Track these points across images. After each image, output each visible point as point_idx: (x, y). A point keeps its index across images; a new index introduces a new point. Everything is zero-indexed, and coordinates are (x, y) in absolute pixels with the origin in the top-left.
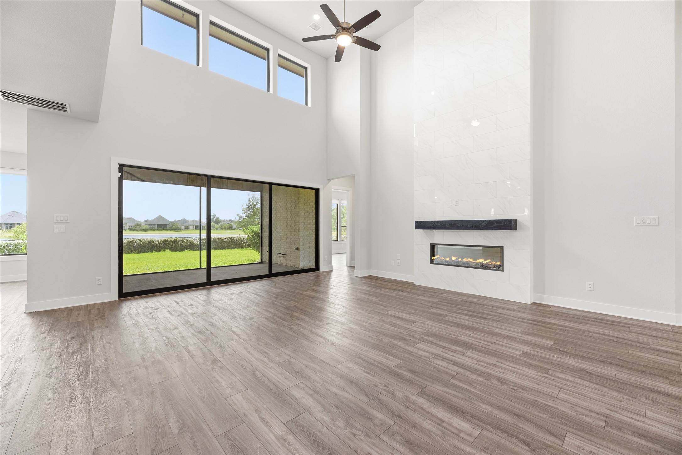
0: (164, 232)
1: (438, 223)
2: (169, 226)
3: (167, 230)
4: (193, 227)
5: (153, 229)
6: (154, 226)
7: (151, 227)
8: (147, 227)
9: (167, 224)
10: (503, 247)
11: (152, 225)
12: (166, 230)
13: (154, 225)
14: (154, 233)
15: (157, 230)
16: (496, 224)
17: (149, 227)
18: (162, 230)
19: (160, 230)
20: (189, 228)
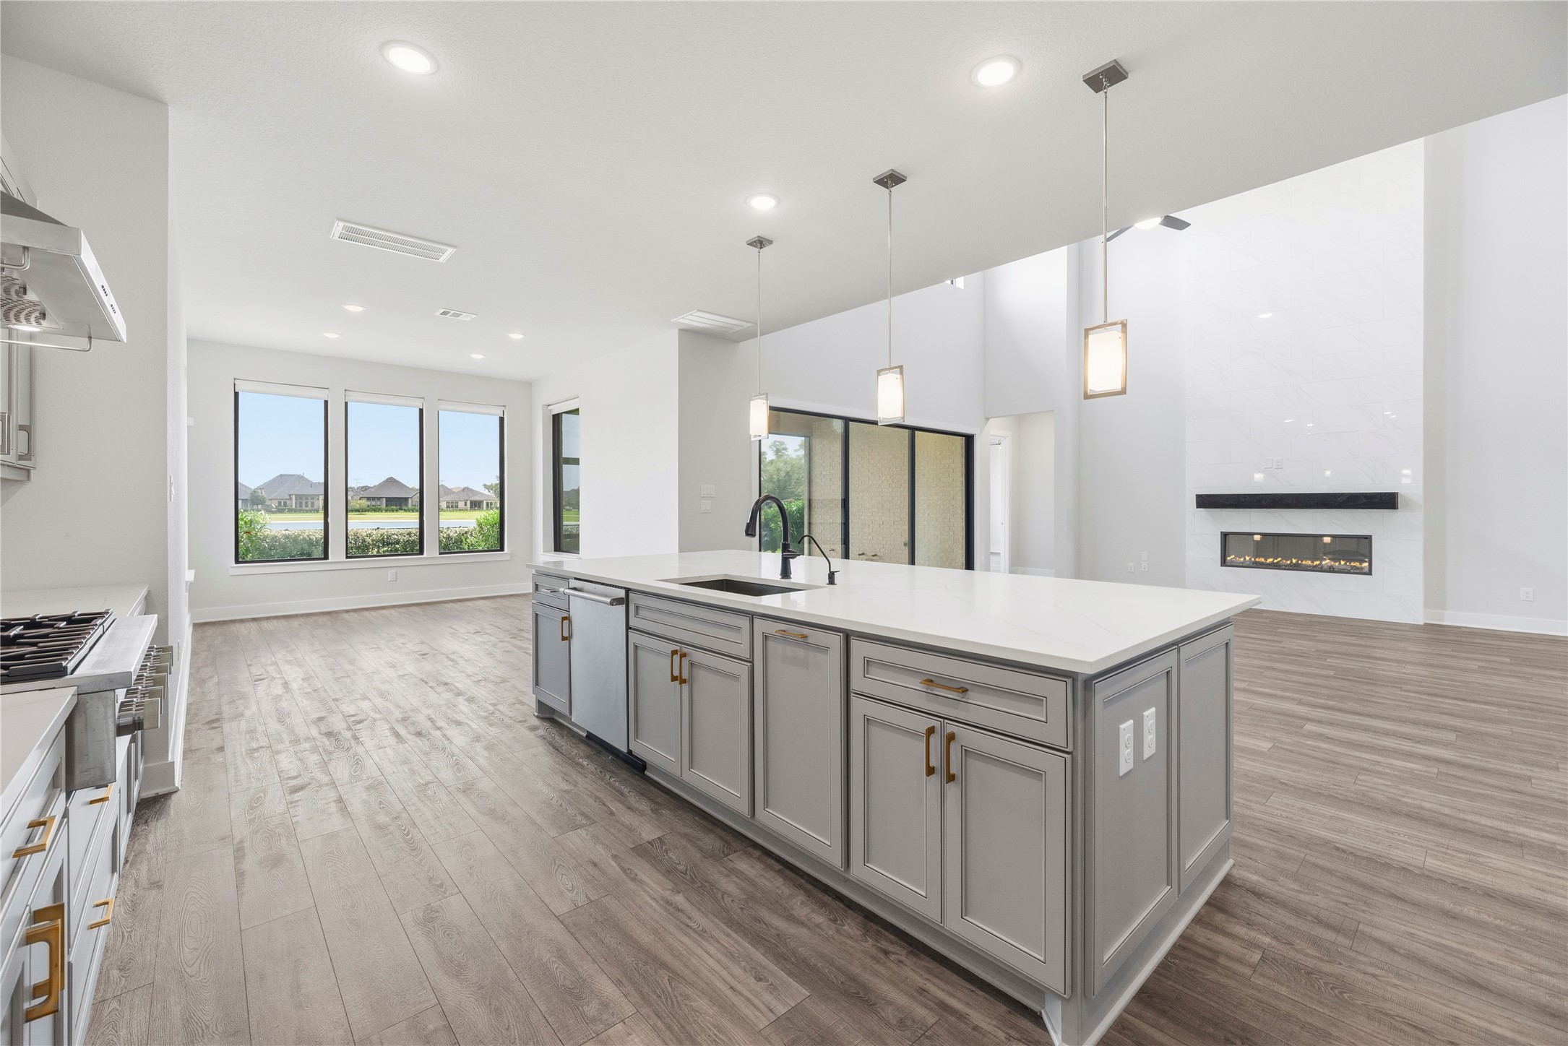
0: (401, 514)
1: (1245, 498)
2: (412, 501)
3: (408, 511)
4: (466, 505)
5: (376, 509)
6: (378, 503)
7: (373, 503)
8: (365, 503)
9: (408, 498)
10: (1371, 536)
11: (374, 499)
12: (405, 511)
13: (379, 499)
14: (377, 518)
15: (386, 511)
16: (1364, 500)
17: (369, 503)
18: (397, 511)
19: (393, 511)
20: (457, 507)
